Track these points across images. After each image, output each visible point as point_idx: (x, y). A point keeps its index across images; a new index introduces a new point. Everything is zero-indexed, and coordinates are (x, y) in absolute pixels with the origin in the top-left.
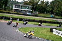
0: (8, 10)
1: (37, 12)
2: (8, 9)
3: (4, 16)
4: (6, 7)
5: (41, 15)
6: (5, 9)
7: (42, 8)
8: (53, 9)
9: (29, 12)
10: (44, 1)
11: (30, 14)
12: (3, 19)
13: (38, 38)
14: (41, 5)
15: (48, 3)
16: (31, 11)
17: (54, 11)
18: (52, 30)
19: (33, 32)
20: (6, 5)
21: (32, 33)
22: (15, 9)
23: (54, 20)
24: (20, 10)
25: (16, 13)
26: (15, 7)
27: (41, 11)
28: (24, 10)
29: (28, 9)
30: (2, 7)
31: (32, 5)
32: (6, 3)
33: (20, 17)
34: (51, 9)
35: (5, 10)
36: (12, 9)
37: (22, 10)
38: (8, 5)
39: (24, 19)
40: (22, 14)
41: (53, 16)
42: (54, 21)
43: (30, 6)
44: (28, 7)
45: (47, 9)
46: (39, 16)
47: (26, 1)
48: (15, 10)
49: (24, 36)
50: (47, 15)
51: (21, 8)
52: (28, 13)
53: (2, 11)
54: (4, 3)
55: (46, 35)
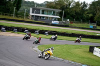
0: (22, 17)
1: (68, 20)
2: (22, 15)
3: (16, 26)
4: (19, 12)
5: (74, 24)
6: (17, 15)
7: (76, 14)
8: (94, 15)
9: (55, 19)
10: (80, 3)
11: (57, 22)
12: (12, 31)
13: (70, 61)
14: (74, 9)
15: (86, 6)
16: (58, 18)
17: (95, 19)
18: (91, 49)
19: (52, 49)
20: (18, 9)
21: (51, 52)
22: (33, 14)
23: (95, 33)
24: (41, 17)
25: (34, 21)
26: (33, 13)
27: (74, 18)
28: (48, 17)
29: (54, 15)
30: (12, 12)
31: (60, 9)
32: (19, 5)
33: (41, 29)
34: (91, 15)
35: (17, 17)
36: (27, 16)
37: (43, 17)
38: (21, 9)
39: (47, 31)
40: (44, 22)
41: (93, 27)
42: (95, 35)
43: (57, 11)
44: (54, 12)
45: (84, 15)
46: (71, 27)
47: (51, 3)
48: (33, 16)
49: (39, 55)
50: (85, 25)
51: (43, 14)
52: (53, 22)
53: (12, 18)
54: (15, 5)
55: (83, 58)
